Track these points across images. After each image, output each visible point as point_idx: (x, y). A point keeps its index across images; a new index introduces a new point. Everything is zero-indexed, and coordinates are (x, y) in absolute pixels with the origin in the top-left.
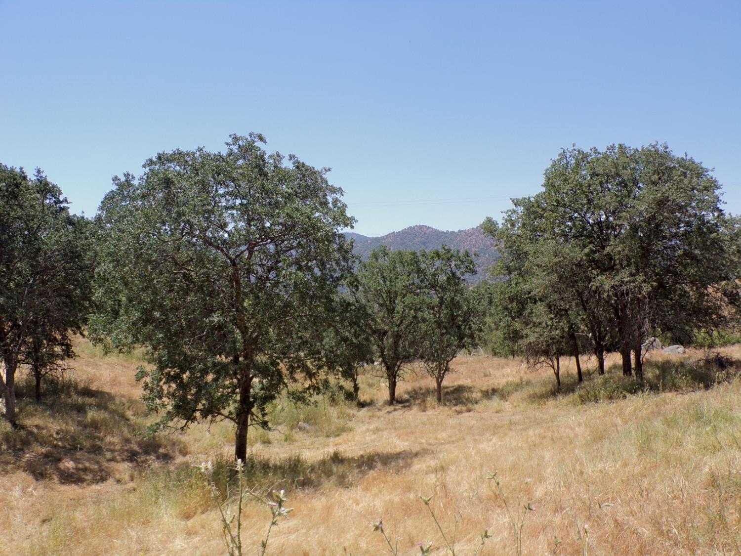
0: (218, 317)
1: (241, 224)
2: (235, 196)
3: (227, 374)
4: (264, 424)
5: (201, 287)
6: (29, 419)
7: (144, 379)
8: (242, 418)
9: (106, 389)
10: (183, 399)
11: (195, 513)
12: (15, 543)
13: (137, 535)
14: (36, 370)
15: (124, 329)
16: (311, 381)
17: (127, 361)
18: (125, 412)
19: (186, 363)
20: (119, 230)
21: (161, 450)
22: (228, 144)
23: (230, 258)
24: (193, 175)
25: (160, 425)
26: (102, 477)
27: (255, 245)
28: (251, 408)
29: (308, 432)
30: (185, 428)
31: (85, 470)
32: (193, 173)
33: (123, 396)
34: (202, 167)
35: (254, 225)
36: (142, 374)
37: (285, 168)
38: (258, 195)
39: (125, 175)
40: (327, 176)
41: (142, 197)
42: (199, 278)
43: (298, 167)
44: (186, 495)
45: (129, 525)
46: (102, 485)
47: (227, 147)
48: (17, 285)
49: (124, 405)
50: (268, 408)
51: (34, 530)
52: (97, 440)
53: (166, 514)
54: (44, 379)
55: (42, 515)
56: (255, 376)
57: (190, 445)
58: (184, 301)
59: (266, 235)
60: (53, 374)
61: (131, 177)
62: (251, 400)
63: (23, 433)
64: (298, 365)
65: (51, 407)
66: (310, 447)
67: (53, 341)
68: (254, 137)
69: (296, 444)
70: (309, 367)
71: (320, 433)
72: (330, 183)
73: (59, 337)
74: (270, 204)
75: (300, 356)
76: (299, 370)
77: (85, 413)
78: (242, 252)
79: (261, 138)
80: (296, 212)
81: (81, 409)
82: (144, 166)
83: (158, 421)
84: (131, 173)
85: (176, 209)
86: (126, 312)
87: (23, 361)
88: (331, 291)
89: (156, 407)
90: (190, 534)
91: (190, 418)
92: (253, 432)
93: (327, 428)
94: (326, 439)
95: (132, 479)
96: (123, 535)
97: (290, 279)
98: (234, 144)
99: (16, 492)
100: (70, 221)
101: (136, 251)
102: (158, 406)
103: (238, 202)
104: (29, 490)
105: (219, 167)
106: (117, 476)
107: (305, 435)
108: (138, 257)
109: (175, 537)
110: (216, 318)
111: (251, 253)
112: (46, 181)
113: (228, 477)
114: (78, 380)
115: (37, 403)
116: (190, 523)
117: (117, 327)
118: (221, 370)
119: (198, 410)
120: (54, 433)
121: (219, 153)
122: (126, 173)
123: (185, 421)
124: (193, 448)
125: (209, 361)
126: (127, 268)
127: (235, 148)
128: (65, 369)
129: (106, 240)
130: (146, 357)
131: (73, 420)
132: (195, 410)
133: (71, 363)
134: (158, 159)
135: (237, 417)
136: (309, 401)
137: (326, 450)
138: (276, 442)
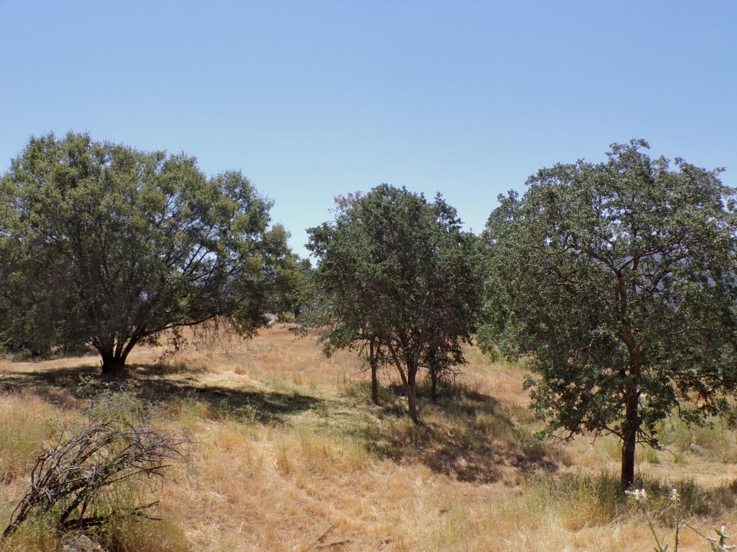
0: (603, 329)
1: (625, 234)
2: (619, 205)
3: (613, 388)
4: (654, 443)
5: (586, 299)
6: (428, 417)
7: (531, 388)
8: (629, 433)
9: (492, 394)
10: (569, 408)
11: (583, 526)
12: (418, 527)
13: (527, 538)
14: (432, 373)
15: (512, 338)
16: (706, 401)
17: (510, 368)
18: (510, 418)
19: (572, 374)
20: (507, 245)
21: (545, 459)
22: (608, 154)
23: (615, 270)
24: (576, 188)
25: (545, 434)
26: (491, 479)
27: (641, 255)
28: (639, 425)
29: (701, 455)
30: (570, 439)
31: (477, 469)
32: (576, 185)
33: (507, 402)
34: (585, 179)
35: (640, 235)
36: (529, 383)
37: (671, 173)
38: (644, 203)
39: (509, 193)
40: (721, 177)
41: (528, 213)
42: (583, 290)
43: (685, 171)
44: (573, 506)
45: (519, 528)
46: (491, 485)
47: (607, 157)
48: (417, 297)
49: (509, 411)
50: (658, 425)
51: (433, 519)
52: (485, 442)
53: (554, 522)
54: (440, 382)
55: (441, 505)
56: (643, 391)
57: (574, 457)
58: (569, 313)
59: (654, 245)
60: (446, 377)
61: (514, 194)
62: (639, 416)
63: (422, 429)
64: (690, 383)
65: (445, 407)
66: (704, 472)
67: (446, 348)
68: (636, 144)
69: (689, 467)
70: (704, 386)
71: (715, 458)
72: (724, 184)
73: (450, 344)
74: (657, 211)
75: (693, 373)
76: (691, 388)
77: (475, 415)
78: (628, 263)
79: (644, 144)
80: (688, 219)
81: (471, 412)
82: (526, 183)
83: (542, 429)
84: (514, 191)
85: (560, 223)
86: (514, 323)
87: (422, 364)
88: (729, 304)
89: (543, 415)
90: (578, 546)
91: (575, 429)
92: (639, 449)
93: (724, 453)
94: (722, 465)
95: (518, 484)
96: (513, 537)
97: (682, 290)
98: (614, 153)
99: (419, 482)
100: (459, 239)
101: (522, 264)
102: (545, 415)
103: (623, 211)
104: (429, 481)
105: (602, 177)
106: (505, 479)
107: (698, 458)
108: (525, 270)
109: (564, 547)
110: (601, 331)
111: (636, 263)
112: (445, 204)
113: (615, 494)
114: (468, 384)
115: (433, 404)
116: (578, 534)
117: (505, 337)
118: (607, 384)
119: (583, 422)
120: (449, 432)
121: (602, 163)
122: (510, 190)
123: (570, 432)
124: (578, 459)
125: (595, 373)
126: (514, 281)
127: (616, 158)
128: (456, 374)
129: (493, 255)
130: (528, 366)
131: (465, 422)
132: (580, 422)
133: (461, 368)
134: (539, 175)
135: (624, 433)
136: (704, 422)
137: (724, 477)
138: (665, 462)
